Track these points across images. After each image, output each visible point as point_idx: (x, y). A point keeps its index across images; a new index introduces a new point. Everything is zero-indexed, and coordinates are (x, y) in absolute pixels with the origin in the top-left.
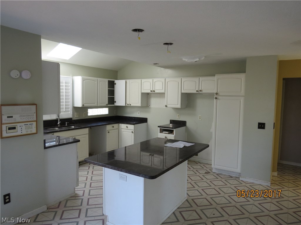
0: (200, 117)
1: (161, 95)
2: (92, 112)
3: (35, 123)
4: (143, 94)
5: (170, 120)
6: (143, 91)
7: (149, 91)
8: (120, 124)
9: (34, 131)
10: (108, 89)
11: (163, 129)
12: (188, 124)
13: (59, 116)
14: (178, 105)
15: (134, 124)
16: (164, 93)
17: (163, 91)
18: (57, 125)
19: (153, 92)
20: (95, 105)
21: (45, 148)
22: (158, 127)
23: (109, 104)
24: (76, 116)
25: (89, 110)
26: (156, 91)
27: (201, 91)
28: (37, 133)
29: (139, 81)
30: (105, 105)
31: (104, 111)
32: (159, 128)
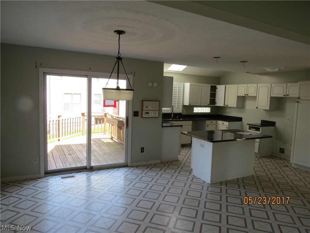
0: (288, 119)
1: (254, 98)
2: (197, 110)
3: (158, 111)
4: (239, 97)
5: (261, 120)
6: (239, 95)
7: (243, 95)
8: (218, 121)
9: (157, 116)
10: (211, 93)
11: (252, 127)
12: (277, 125)
13: (172, 111)
14: (267, 107)
15: (228, 121)
16: (256, 97)
17: (255, 95)
18: (171, 117)
19: (247, 96)
20: (199, 104)
21: (162, 127)
22: (248, 124)
23: (210, 104)
24: (184, 112)
25: (194, 108)
26: (249, 95)
27: (287, 95)
28: (158, 117)
29: (236, 86)
30: (207, 105)
31: (207, 110)
32: (248, 126)
